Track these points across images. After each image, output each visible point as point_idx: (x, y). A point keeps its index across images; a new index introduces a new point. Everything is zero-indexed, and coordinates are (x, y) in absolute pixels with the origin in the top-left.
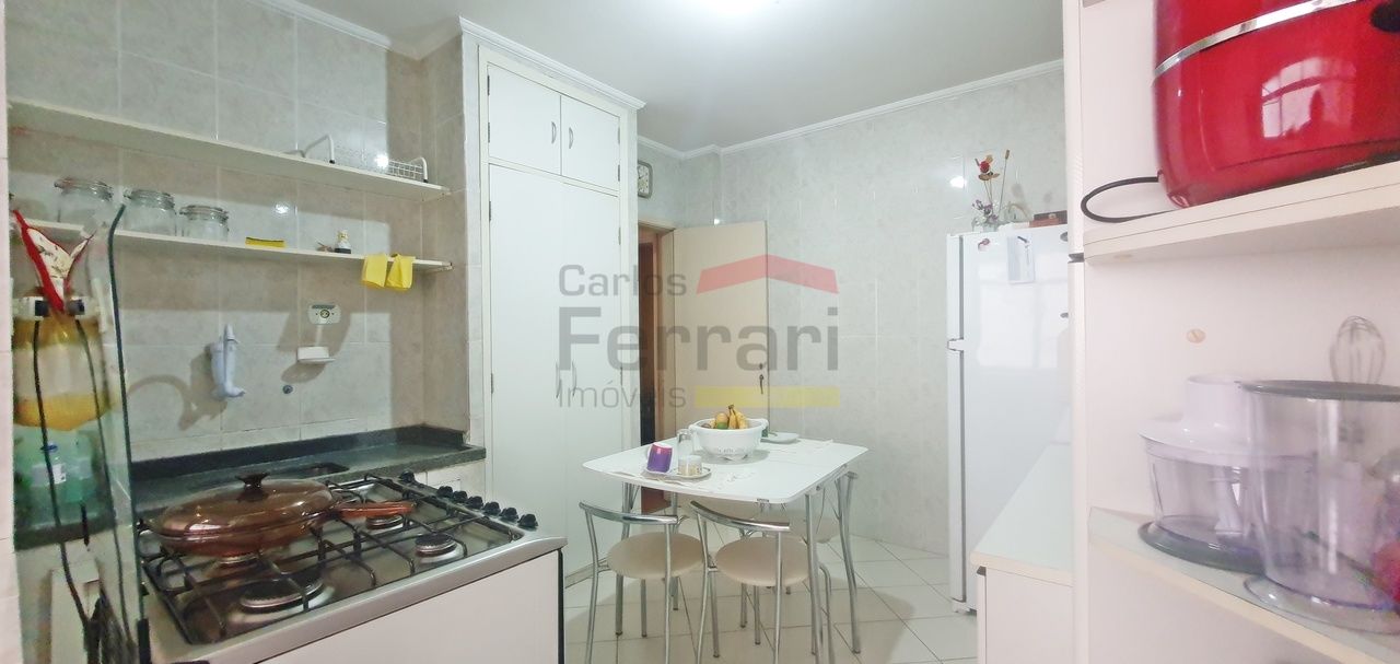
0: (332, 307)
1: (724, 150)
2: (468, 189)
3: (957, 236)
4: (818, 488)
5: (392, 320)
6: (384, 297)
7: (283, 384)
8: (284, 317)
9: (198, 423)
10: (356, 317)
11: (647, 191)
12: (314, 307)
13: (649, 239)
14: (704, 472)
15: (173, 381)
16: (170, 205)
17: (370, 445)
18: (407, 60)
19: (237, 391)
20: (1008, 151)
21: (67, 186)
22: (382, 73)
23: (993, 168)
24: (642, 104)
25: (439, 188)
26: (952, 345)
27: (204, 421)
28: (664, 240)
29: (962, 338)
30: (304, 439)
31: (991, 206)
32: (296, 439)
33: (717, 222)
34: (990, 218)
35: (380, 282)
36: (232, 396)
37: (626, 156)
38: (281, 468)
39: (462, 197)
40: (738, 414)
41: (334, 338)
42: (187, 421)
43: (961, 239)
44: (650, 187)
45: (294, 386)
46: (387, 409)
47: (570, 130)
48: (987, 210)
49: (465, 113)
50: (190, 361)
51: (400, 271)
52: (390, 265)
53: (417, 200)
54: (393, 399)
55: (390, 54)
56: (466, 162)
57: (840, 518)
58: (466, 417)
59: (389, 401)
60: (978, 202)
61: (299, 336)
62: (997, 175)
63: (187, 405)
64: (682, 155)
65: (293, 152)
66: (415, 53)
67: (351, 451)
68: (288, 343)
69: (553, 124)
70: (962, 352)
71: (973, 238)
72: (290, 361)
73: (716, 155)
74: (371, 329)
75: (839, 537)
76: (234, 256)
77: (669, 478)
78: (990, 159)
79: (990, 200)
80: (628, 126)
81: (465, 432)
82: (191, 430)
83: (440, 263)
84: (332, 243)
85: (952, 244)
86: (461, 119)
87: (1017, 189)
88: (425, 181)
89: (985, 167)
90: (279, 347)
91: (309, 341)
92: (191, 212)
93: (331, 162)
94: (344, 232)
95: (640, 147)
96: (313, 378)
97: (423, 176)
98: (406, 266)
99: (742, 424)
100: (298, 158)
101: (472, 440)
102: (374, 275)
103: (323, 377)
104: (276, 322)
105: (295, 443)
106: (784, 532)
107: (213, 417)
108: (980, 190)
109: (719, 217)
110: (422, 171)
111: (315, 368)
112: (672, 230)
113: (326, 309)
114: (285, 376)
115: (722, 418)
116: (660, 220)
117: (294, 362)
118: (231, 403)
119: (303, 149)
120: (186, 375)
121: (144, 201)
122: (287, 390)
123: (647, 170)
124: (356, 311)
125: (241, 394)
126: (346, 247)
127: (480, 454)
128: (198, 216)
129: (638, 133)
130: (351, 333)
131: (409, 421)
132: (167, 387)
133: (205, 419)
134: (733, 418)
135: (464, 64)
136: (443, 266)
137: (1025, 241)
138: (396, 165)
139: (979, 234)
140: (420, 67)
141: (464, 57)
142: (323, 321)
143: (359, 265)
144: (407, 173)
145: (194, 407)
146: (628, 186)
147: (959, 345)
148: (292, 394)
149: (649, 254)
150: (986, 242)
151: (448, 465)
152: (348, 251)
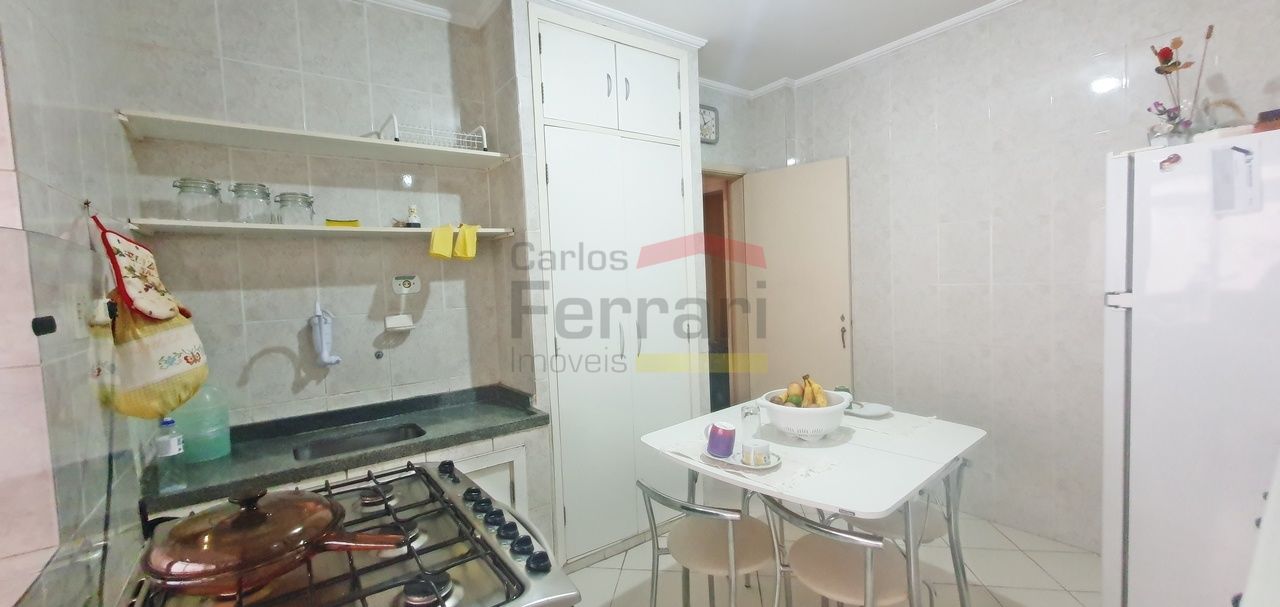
0: (413, 278)
1: (798, 83)
2: (523, 154)
3: (1125, 154)
4: (921, 492)
5: (467, 286)
6: (453, 266)
7: (374, 350)
8: (372, 289)
9: (307, 387)
10: (434, 285)
11: (713, 137)
12: (397, 278)
13: (715, 187)
14: (773, 461)
15: (285, 351)
16: (266, 196)
17: (452, 404)
18: (467, 30)
19: (334, 359)
20: (1211, 28)
21: (183, 186)
22: (445, 47)
23: (1179, 55)
24: (703, 42)
25: (498, 155)
26: (1112, 300)
27: (312, 385)
28: (733, 187)
29: (1129, 291)
30: (395, 399)
31: (1178, 108)
32: (389, 400)
33: (791, 162)
34: (1179, 124)
35: (448, 253)
36: (331, 364)
37: (687, 101)
38: (374, 429)
39: (519, 161)
40: (815, 386)
41: (416, 307)
42: (299, 386)
43: (1131, 160)
44: (717, 133)
45: (384, 351)
46: (467, 370)
47: (626, 80)
48: (1172, 115)
49: (517, 75)
50: (297, 333)
51: (465, 240)
52: (456, 235)
53: (481, 169)
54: (472, 360)
55: (453, 29)
56: (521, 126)
57: (949, 520)
58: (532, 380)
59: (467, 364)
60: (1157, 104)
61: (385, 306)
62: (1188, 65)
63: (298, 372)
64: (752, 94)
65: (369, 135)
66: (474, 23)
67: (436, 409)
68: (377, 313)
69: (608, 76)
70: (1129, 310)
71: (1150, 157)
72: (379, 330)
73: (788, 89)
74: (448, 298)
75: (946, 537)
76: (325, 238)
77: (731, 466)
78: (1177, 43)
79: (1176, 98)
80: (688, 67)
81: (531, 396)
82: (302, 394)
83: (502, 230)
84: (403, 218)
85: (1116, 166)
86: (514, 83)
87: (1217, 82)
88: (485, 150)
89: (1165, 55)
90: (370, 317)
91: (394, 310)
92: (282, 200)
93: (396, 140)
94: (414, 207)
95: (703, 91)
96: (401, 343)
97: (482, 144)
98: (470, 234)
99: (820, 399)
100: (374, 140)
101: (539, 404)
102: (441, 247)
103: (409, 342)
104: (363, 296)
105: (388, 403)
106: (874, 549)
107: (319, 382)
108: (1160, 89)
109: (792, 156)
110: (481, 139)
111: (401, 335)
112: (741, 176)
113: (407, 280)
114: (377, 343)
115: (795, 389)
116: (727, 165)
117: (382, 331)
118: (332, 369)
119: (378, 130)
120: (294, 345)
121: (246, 193)
122: (378, 356)
123: (713, 114)
124: (434, 280)
125: (338, 362)
126: (416, 221)
127: (544, 420)
128: (290, 203)
129: (700, 76)
130: (431, 301)
131: (486, 381)
132: (281, 356)
133: (313, 383)
134: (808, 390)
135: (515, 24)
136: (507, 233)
137: (1246, 152)
138: (463, 137)
139: (1162, 149)
140: (478, 36)
141: (514, 16)
142: (405, 291)
143: (427, 238)
144: (469, 144)
145: (303, 374)
146: (690, 134)
147: (1124, 300)
148: (383, 360)
149: (716, 202)
150: (1175, 159)
151: (513, 432)
152: (418, 225)
